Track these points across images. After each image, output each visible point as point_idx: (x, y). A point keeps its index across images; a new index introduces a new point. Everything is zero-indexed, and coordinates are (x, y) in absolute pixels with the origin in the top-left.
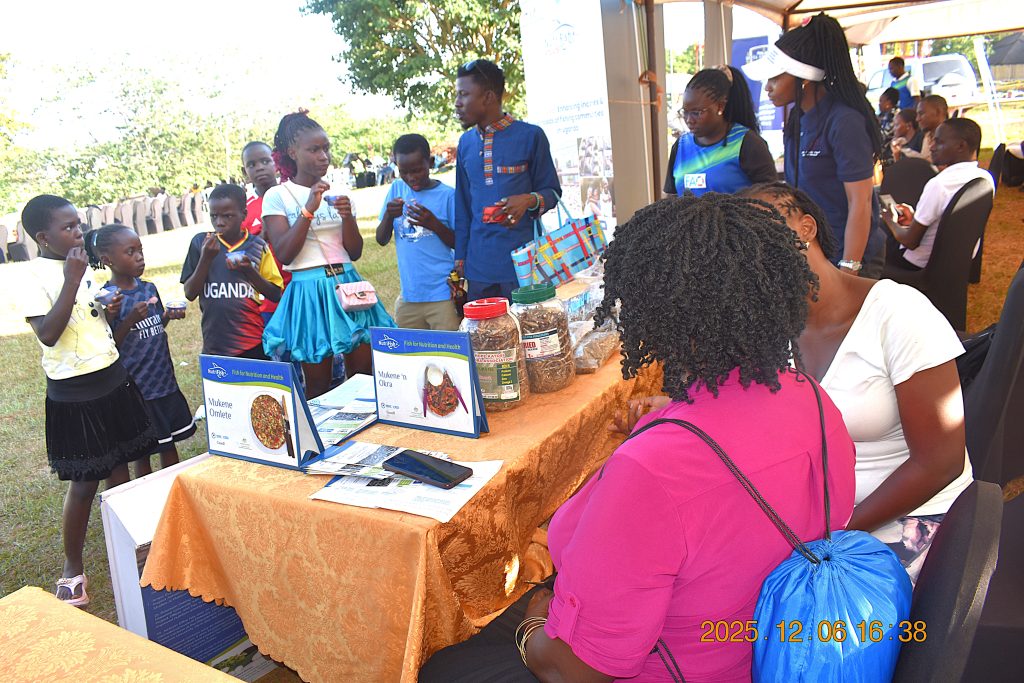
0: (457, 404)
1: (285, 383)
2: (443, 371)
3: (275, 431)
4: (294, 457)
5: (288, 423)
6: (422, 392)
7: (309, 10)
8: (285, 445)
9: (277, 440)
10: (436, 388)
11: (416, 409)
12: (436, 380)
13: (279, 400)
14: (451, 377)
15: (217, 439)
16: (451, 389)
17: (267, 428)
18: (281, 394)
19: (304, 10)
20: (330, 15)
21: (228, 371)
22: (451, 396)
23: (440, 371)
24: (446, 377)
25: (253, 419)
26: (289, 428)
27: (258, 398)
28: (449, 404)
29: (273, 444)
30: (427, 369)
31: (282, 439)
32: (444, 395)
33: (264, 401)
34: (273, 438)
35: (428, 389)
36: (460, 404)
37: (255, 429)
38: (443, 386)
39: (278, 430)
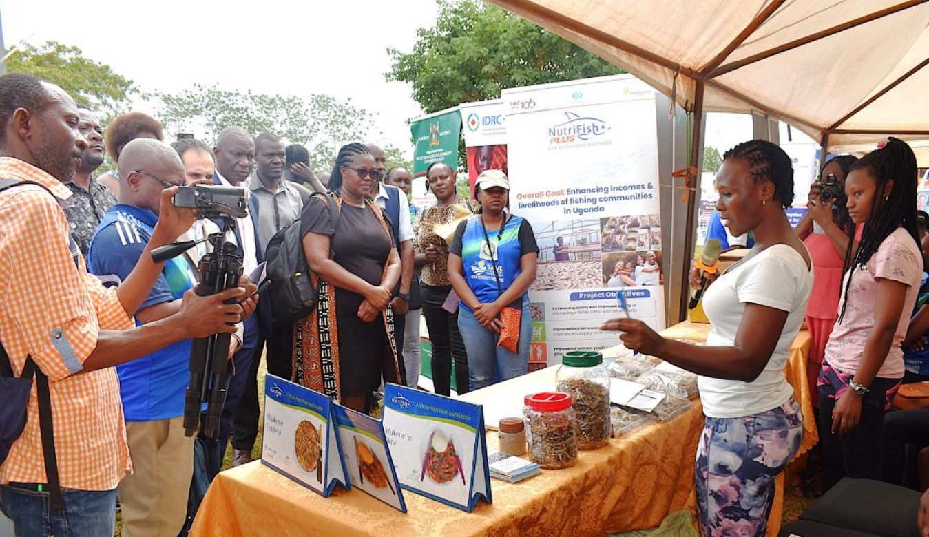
0: (456, 474)
1: (323, 414)
2: (449, 438)
3: (310, 455)
4: (321, 483)
5: (321, 451)
6: (424, 455)
7: (393, 77)
8: (316, 470)
9: (311, 464)
10: (439, 455)
11: (414, 471)
12: (441, 447)
13: (317, 428)
14: (455, 446)
15: (269, 451)
16: (453, 458)
17: (305, 451)
18: (319, 423)
19: (389, 76)
20: (411, 83)
21: (284, 393)
22: (452, 465)
23: (445, 438)
24: (450, 445)
25: (296, 440)
26: (321, 455)
27: (302, 423)
28: (449, 473)
29: (308, 468)
30: (433, 434)
31: (315, 464)
32: (444, 462)
33: (307, 425)
34: (308, 461)
35: (430, 455)
36: (459, 474)
37: (297, 450)
38: (445, 454)
39: (312, 455)
